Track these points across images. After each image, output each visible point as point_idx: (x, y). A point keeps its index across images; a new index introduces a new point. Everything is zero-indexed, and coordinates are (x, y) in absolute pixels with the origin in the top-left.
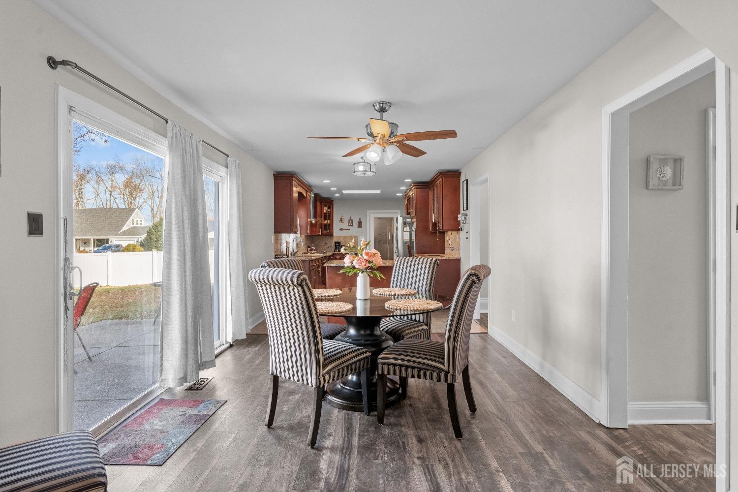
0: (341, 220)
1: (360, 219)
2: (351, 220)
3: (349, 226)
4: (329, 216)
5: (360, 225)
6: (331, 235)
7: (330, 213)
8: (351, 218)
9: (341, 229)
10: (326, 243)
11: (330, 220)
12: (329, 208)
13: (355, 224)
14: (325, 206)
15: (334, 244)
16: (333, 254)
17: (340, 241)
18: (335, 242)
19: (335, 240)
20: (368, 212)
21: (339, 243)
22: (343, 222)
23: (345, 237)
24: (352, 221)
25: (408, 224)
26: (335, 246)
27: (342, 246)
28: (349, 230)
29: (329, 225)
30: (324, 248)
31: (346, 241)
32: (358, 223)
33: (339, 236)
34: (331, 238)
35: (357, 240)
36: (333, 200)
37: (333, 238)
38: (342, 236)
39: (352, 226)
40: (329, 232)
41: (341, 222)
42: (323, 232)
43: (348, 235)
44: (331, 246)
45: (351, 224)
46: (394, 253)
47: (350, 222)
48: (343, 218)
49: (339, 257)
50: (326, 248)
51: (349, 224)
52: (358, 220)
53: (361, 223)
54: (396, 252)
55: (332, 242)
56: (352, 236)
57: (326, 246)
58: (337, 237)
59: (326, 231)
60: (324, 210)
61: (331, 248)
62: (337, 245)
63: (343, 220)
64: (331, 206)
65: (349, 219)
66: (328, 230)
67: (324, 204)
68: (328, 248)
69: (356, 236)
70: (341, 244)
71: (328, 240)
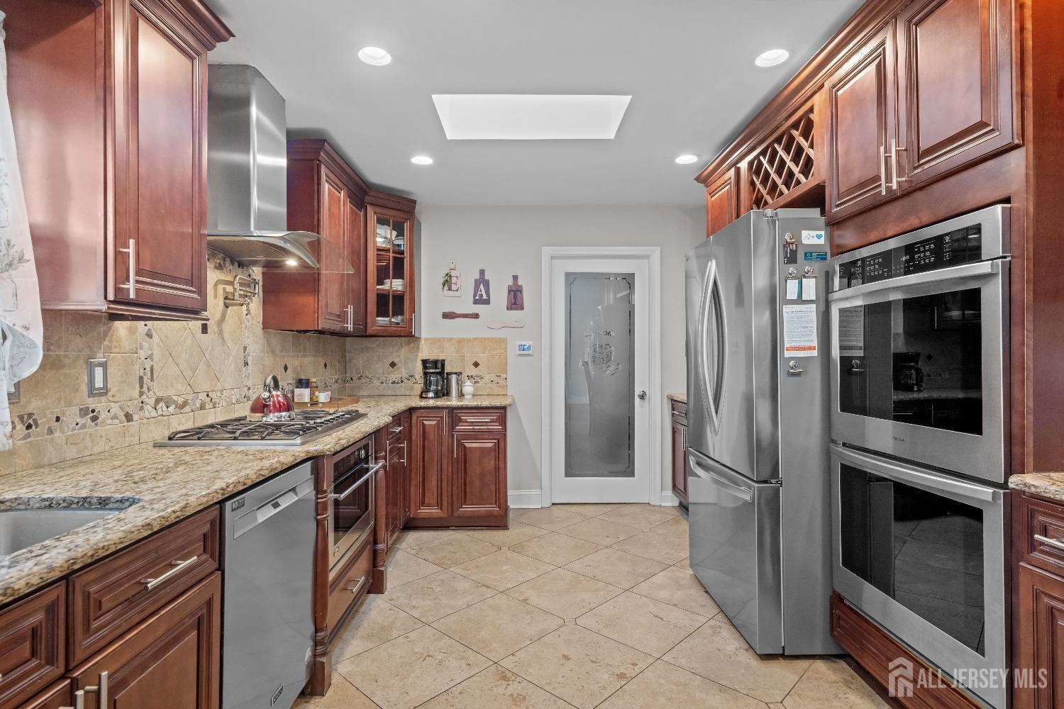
0: (447, 282)
1: (515, 278)
2: (482, 281)
3: (476, 302)
4: (399, 263)
5: (515, 299)
6: (408, 335)
7: (402, 253)
8: (482, 272)
9: (446, 316)
10: (393, 365)
11: (402, 278)
12: (399, 231)
13: (499, 295)
14: (382, 221)
15: (419, 366)
16: (411, 410)
17: (440, 357)
18: (425, 362)
19: (426, 352)
20: (547, 251)
22: (454, 287)
23: (460, 341)
24: (487, 284)
25: (808, 256)
26: (425, 374)
27: (448, 374)
28: (476, 316)
29: (399, 298)
30: (386, 380)
31: (464, 356)
32: (510, 291)
33: (439, 340)
34: (412, 345)
35: (506, 351)
36: (414, 202)
37: (419, 345)
38: (451, 339)
39: (487, 302)
40: (398, 324)
41: (446, 288)
42: (374, 323)
43: (472, 336)
44: (412, 376)
45: (485, 297)
46: (637, 399)
47: (482, 287)
48: (453, 273)
49: (434, 423)
50: (393, 383)
51: (475, 296)
52: (510, 282)
53: (521, 291)
54: (642, 397)
55: (416, 360)
56: (489, 339)
57: (395, 376)
58: (433, 342)
59: (387, 319)
60: (375, 235)
61: (410, 383)
62: (431, 371)
63: (454, 280)
64: (407, 226)
65: (478, 277)
66: (395, 314)
67: (375, 213)
68: (402, 382)
69: (500, 339)
70: (447, 369)
71: (399, 353)
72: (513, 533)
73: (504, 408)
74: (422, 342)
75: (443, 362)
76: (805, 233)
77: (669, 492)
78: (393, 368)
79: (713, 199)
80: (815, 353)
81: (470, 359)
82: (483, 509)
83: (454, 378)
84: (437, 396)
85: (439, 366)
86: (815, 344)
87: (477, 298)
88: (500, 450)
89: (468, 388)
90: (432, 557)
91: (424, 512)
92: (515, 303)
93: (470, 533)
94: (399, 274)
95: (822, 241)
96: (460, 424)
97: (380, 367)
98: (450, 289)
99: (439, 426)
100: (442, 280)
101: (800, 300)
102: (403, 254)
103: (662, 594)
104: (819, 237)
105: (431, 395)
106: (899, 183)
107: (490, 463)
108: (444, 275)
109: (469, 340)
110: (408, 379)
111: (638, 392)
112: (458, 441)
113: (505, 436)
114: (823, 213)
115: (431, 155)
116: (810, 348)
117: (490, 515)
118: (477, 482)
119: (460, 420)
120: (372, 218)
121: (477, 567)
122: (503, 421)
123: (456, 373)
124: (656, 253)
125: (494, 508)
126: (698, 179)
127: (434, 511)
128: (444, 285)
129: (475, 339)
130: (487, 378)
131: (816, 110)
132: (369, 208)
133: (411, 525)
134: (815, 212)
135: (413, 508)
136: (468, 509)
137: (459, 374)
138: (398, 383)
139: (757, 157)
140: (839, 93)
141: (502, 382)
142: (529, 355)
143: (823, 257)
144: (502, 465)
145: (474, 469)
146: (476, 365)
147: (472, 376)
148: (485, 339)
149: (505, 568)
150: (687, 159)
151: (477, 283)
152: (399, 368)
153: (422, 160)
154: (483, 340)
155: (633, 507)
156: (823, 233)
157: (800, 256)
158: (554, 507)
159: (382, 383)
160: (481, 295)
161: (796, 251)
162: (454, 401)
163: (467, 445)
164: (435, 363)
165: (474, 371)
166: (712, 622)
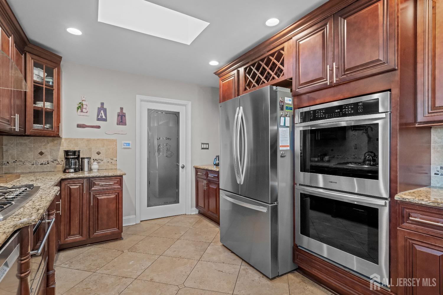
0: (80, 107)
1: (122, 109)
2: (102, 108)
3: (98, 120)
4: (49, 92)
5: (122, 119)
6: (55, 136)
8: (102, 104)
9: (79, 126)
10: (41, 153)
11: (52, 102)
12: (50, 73)
13: (113, 117)
14: (36, 65)
15: (61, 154)
16: (63, 180)
17: (76, 149)
18: (67, 153)
19: (65, 146)
20: (138, 97)
21: (76, 154)
22: (84, 110)
23: (88, 140)
24: (105, 111)
25: (287, 108)
26: (67, 159)
27: (82, 158)
28: (99, 127)
29: (49, 114)
30: (36, 163)
31: (91, 149)
32: (118, 115)
33: (75, 139)
34: (56, 142)
35: (116, 146)
36: (61, 58)
37: (61, 142)
38: (83, 139)
39: (105, 120)
40: (48, 129)
41: (79, 110)
42: (32, 127)
43: (96, 138)
44: (55, 160)
45: (104, 117)
46: (180, 168)
47: (102, 112)
48: (84, 103)
49: (77, 187)
50: (42, 164)
51: (98, 116)
52: (119, 111)
53: (125, 116)
54: (183, 167)
55: (58, 150)
56: (106, 140)
57: (43, 160)
58: (70, 140)
59: (42, 126)
60: (32, 73)
61: (54, 164)
62: (72, 157)
63: (84, 106)
64: (55, 71)
65: (100, 106)
66: (46, 124)
67: (32, 59)
68: (48, 163)
69: (113, 140)
70: (81, 156)
71: (47, 147)
72: (126, 241)
73: (121, 176)
74: (63, 140)
75: (79, 152)
76: (286, 98)
77: (194, 208)
78: (41, 155)
79: (223, 82)
80: (289, 148)
81: (95, 150)
82: (109, 231)
83: (86, 161)
84: (76, 171)
85: (77, 154)
86: (289, 144)
87: (99, 117)
88: (118, 199)
89: (95, 166)
90: (81, 267)
91: (70, 239)
92: (121, 122)
93: (101, 246)
94: (49, 99)
95: (291, 102)
96: (95, 187)
97: (31, 156)
98: (82, 111)
99: (81, 189)
100: (77, 106)
101: (284, 126)
102: (53, 87)
103: (215, 258)
104: (290, 100)
105: (72, 170)
106: (336, 80)
107: (113, 206)
108: (78, 103)
109: (94, 140)
110: (53, 162)
111: (181, 165)
112: (94, 196)
113: (122, 190)
114: (291, 91)
115: (81, 30)
116: (288, 146)
117: (113, 234)
118: (105, 217)
119: (95, 184)
120: (30, 62)
121: (114, 266)
122: (121, 183)
123: (87, 158)
124: (190, 104)
125: (115, 230)
126: (215, 73)
127: (78, 238)
128: (78, 109)
129: (98, 139)
130: (105, 160)
131: (285, 49)
132: (28, 55)
133: (61, 249)
134: (288, 90)
135: (62, 238)
136: (99, 233)
137: (89, 158)
138: (45, 164)
139: (249, 66)
140: (300, 43)
141: (113, 162)
142: (129, 148)
143: (291, 109)
144: (120, 206)
145: (103, 211)
146: (98, 153)
147: (96, 160)
148: (104, 139)
149: (131, 263)
150: (214, 63)
151: (99, 110)
152: (46, 155)
153: (74, 31)
154: (103, 140)
155: (180, 217)
156: (291, 99)
157: (285, 108)
158: (142, 223)
159: (33, 164)
160: (102, 116)
161: (283, 105)
162: (86, 174)
163: (99, 198)
164: (74, 153)
165: (97, 157)
166: (242, 267)
